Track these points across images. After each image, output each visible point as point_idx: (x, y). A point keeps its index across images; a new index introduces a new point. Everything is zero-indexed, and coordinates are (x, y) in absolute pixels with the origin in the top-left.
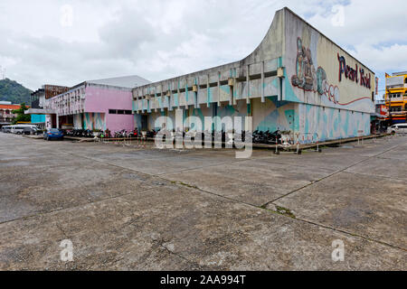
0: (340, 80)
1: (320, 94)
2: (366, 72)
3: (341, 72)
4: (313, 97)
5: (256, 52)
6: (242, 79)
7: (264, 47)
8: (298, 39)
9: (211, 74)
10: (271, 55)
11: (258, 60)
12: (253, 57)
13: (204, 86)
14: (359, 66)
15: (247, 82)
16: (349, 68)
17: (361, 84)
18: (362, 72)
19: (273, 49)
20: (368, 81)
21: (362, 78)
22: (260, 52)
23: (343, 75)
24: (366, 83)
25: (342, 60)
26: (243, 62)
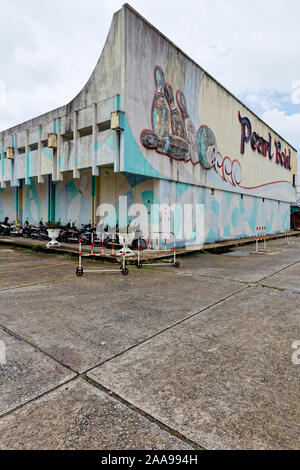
0: (243, 152)
1: (206, 168)
2: (284, 147)
3: (244, 139)
4: (190, 172)
5: (86, 89)
6: (68, 137)
7: (98, 78)
8: (157, 68)
9: (31, 129)
10: (107, 92)
11: (90, 102)
12: (83, 98)
13: (22, 150)
14: (273, 136)
15: (74, 141)
16: (257, 137)
17: (277, 162)
18: (278, 146)
19: (109, 80)
20: (288, 159)
21: (278, 153)
22: (92, 89)
23: (248, 146)
24: (285, 161)
25: (245, 122)
26: (70, 106)
